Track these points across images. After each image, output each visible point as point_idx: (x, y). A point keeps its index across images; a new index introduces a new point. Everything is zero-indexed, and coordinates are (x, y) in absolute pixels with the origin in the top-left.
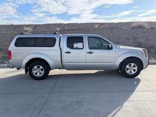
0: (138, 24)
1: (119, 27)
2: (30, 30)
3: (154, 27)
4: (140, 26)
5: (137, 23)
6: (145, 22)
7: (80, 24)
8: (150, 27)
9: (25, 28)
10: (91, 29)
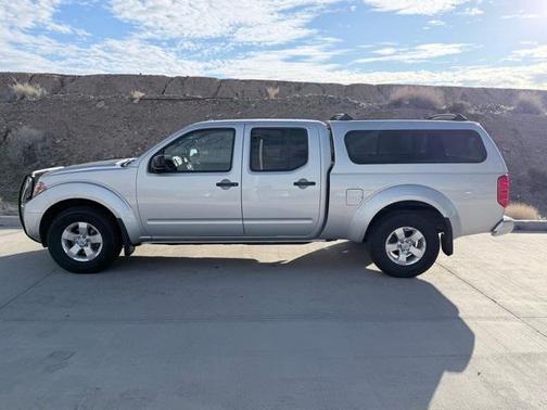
0: (413, 92)
1: (346, 101)
2: (34, 95)
3: (462, 105)
4: (417, 99)
5: (409, 89)
6: (436, 88)
7: (223, 81)
8: (451, 104)
9: (19, 87)
10: (253, 102)
